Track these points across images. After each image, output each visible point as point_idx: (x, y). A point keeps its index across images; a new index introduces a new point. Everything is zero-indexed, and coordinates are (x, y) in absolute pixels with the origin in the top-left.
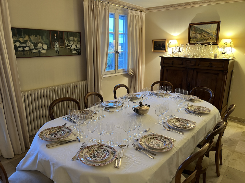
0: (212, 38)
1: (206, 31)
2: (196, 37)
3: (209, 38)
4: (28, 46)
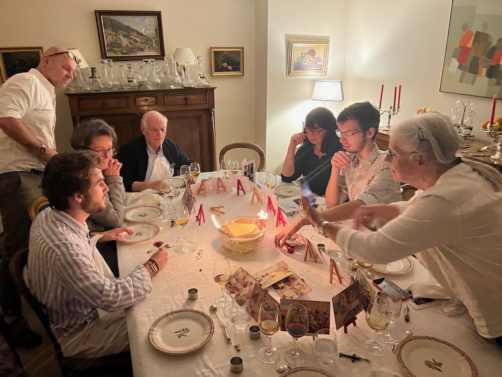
0: (152, 46)
1: (137, 31)
2: (118, 42)
3: (147, 47)
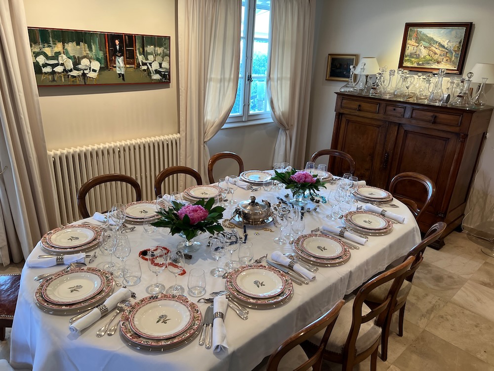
1: (439, 43)
2: (417, 53)
4: (62, 64)
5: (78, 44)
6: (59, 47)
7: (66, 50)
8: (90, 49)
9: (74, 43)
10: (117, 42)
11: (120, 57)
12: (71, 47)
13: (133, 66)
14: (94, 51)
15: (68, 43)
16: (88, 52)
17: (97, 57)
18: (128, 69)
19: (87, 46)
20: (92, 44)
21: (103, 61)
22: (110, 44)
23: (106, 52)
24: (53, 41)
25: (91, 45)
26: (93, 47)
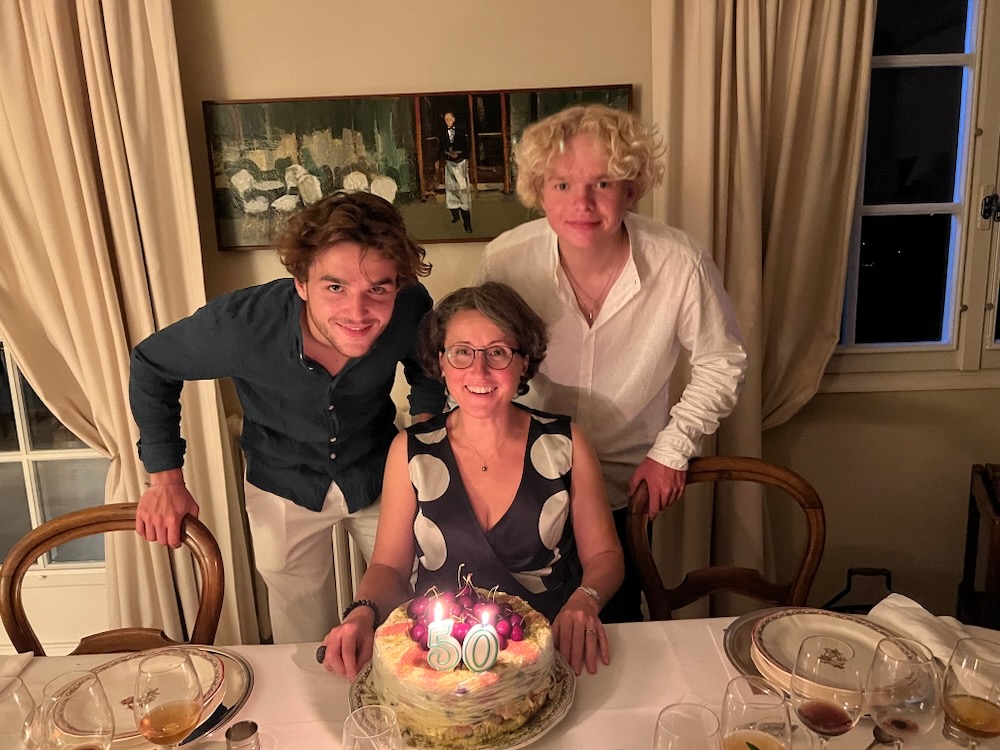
4: (295, 191)
5: (337, 134)
6: (287, 147)
7: (306, 151)
8: (370, 143)
9: (328, 132)
10: (450, 119)
11: (457, 160)
12: (318, 144)
13: (500, 186)
14: (380, 150)
15: (310, 134)
16: (364, 154)
17: (390, 164)
18: (482, 195)
19: (361, 139)
20: (376, 130)
21: (405, 176)
22: (428, 125)
23: (416, 149)
24: (274, 132)
25: (373, 134)
26: (379, 138)
